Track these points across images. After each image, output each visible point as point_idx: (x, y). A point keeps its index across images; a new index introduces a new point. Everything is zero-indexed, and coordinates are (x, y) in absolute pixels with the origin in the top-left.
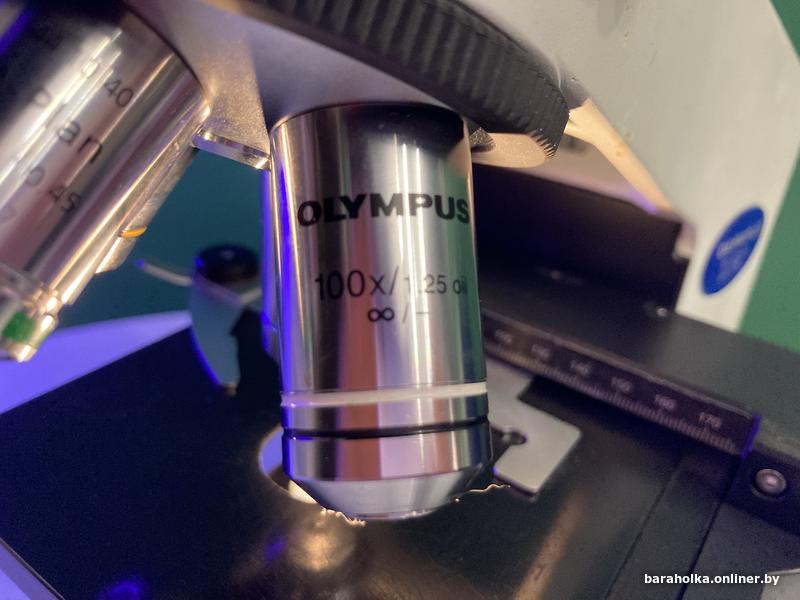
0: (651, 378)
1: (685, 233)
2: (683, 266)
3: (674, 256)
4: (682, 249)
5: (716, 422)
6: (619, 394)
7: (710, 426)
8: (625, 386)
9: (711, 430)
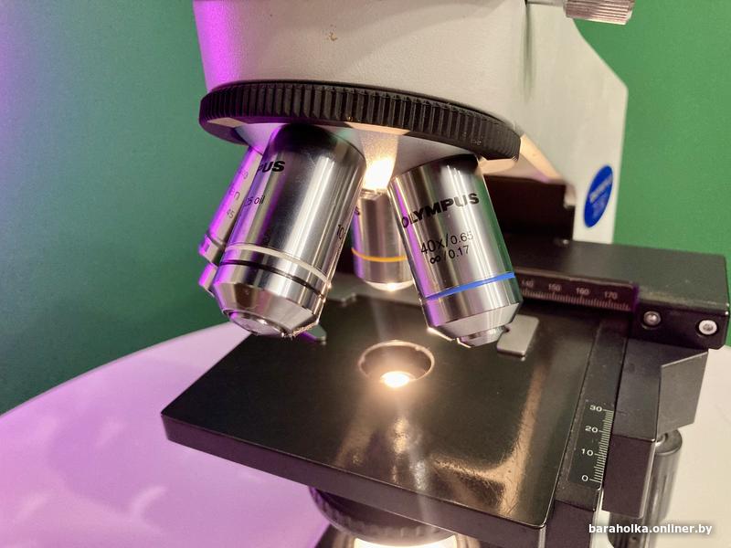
0: (571, 279)
1: (568, 190)
2: (572, 210)
3: (565, 206)
4: (569, 201)
5: (614, 295)
6: (554, 294)
7: (611, 298)
8: (557, 288)
9: (613, 301)
